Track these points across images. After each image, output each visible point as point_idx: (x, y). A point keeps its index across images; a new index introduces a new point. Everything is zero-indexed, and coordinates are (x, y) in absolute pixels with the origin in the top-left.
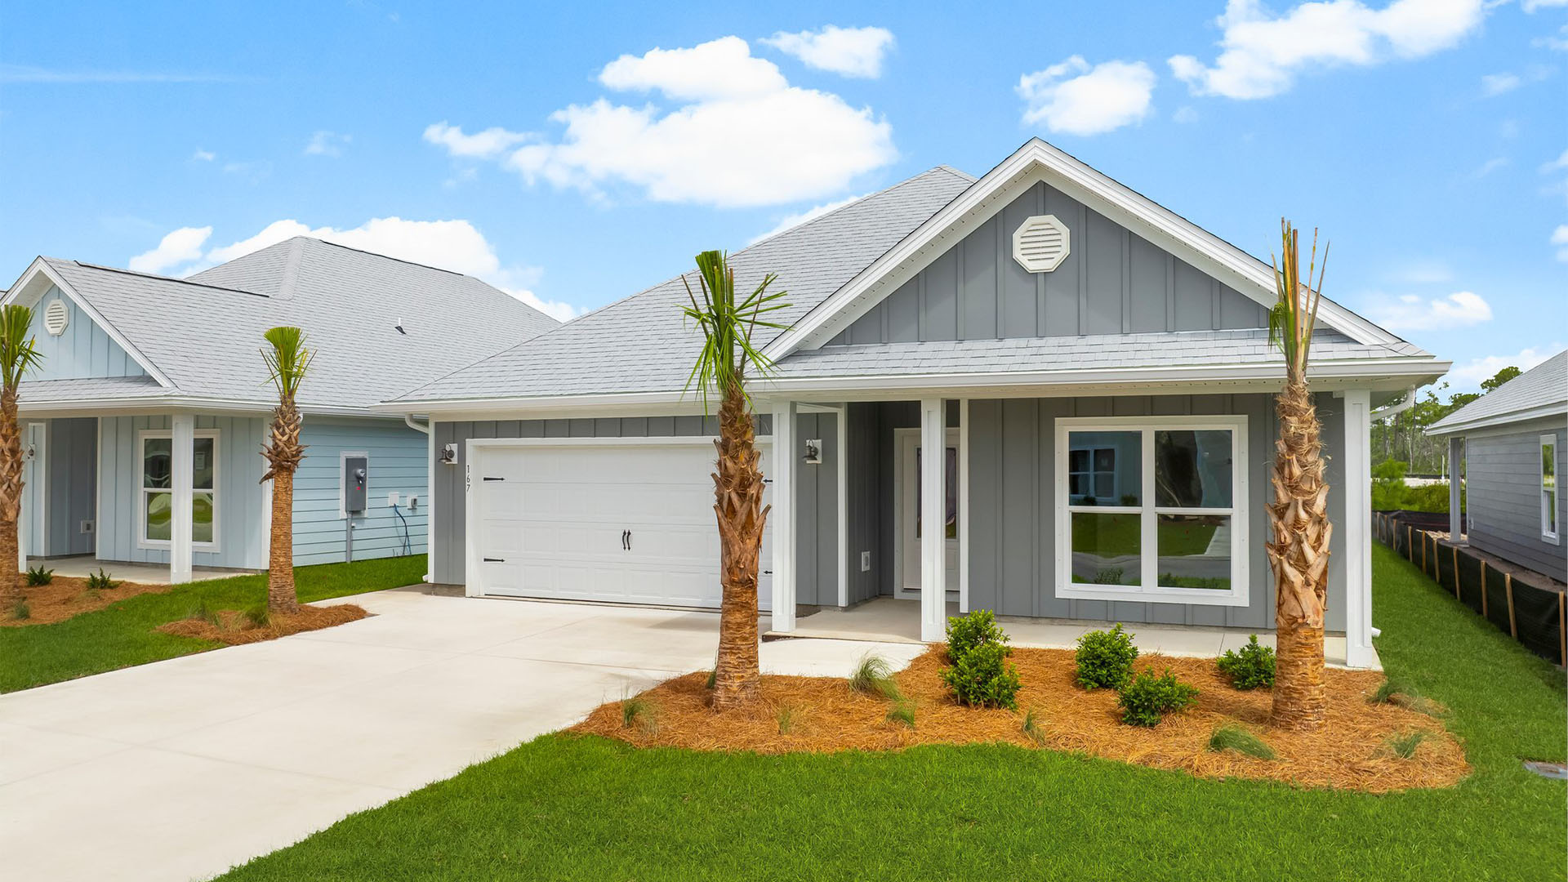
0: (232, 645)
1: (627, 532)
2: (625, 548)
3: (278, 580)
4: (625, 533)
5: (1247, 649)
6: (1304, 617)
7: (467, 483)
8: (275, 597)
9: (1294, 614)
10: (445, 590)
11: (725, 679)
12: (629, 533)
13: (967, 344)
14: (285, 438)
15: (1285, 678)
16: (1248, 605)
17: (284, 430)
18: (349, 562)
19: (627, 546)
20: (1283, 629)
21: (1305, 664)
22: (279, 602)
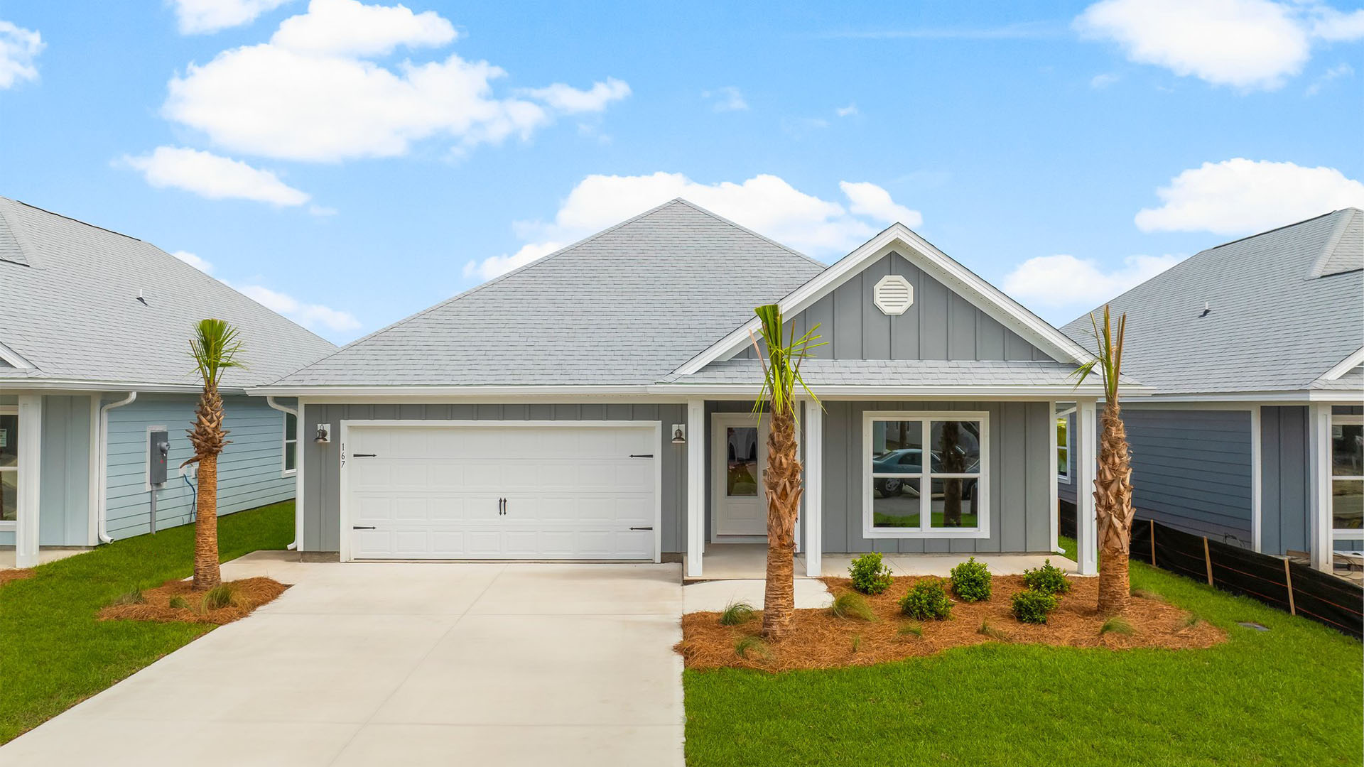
0: (221, 625)
1: (503, 499)
2: (501, 513)
3: (208, 559)
4: (501, 501)
5: (1044, 569)
6: (1122, 548)
7: (341, 460)
8: (205, 576)
9: (1116, 547)
10: (317, 557)
11: (779, 617)
12: (505, 501)
13: (842, 362)
14: (213, 425)
15: (1111, 586)
16: (989, 537)
17: (212, 417)
18: (154, 533)
19: (503, 512)
20: (1109, 556)
21: (1122, 577)
22: (209, 580)
